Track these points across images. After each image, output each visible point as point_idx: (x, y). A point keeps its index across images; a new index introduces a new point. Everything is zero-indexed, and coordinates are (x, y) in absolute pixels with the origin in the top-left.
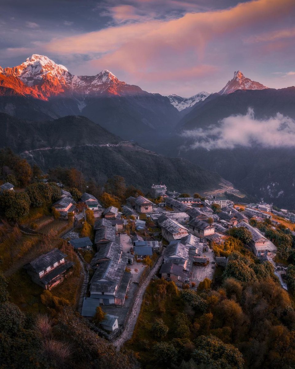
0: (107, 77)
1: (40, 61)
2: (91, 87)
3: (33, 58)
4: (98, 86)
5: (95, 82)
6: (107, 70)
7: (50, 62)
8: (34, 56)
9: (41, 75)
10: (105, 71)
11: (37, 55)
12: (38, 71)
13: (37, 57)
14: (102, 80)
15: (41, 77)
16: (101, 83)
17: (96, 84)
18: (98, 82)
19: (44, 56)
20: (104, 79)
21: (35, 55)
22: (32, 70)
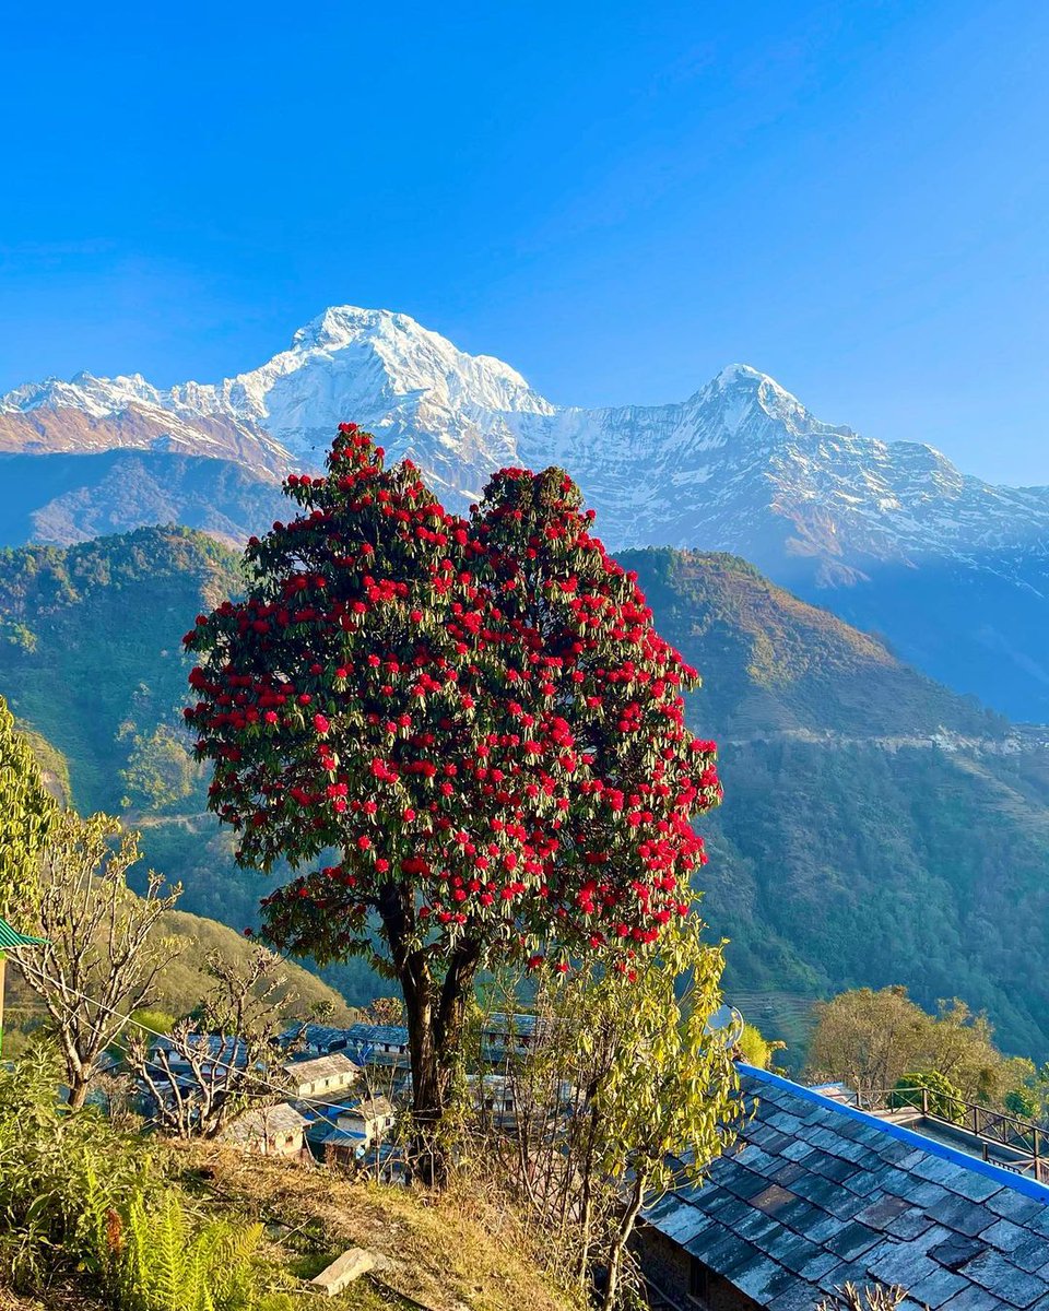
0: (751, 406)
1: (373, 340)
2: (659, 465)
3: (329, 324)
4: (699, 460)
5: (683, 435)
6: (749, 369)
7: (430, 343)
8: (336, 314)
9: (382, 413)
10: (738, 375)
11: (349, 310)
12: (367, 394)
13: (351, 319)
14: (721, 421)
15: (385, 423)
16: (716, 444)
17: (688, 447)
18: (697, 439)
19: (391, 314)
20: (735, 419)
21: (340, 310)
22: (333, 388)
